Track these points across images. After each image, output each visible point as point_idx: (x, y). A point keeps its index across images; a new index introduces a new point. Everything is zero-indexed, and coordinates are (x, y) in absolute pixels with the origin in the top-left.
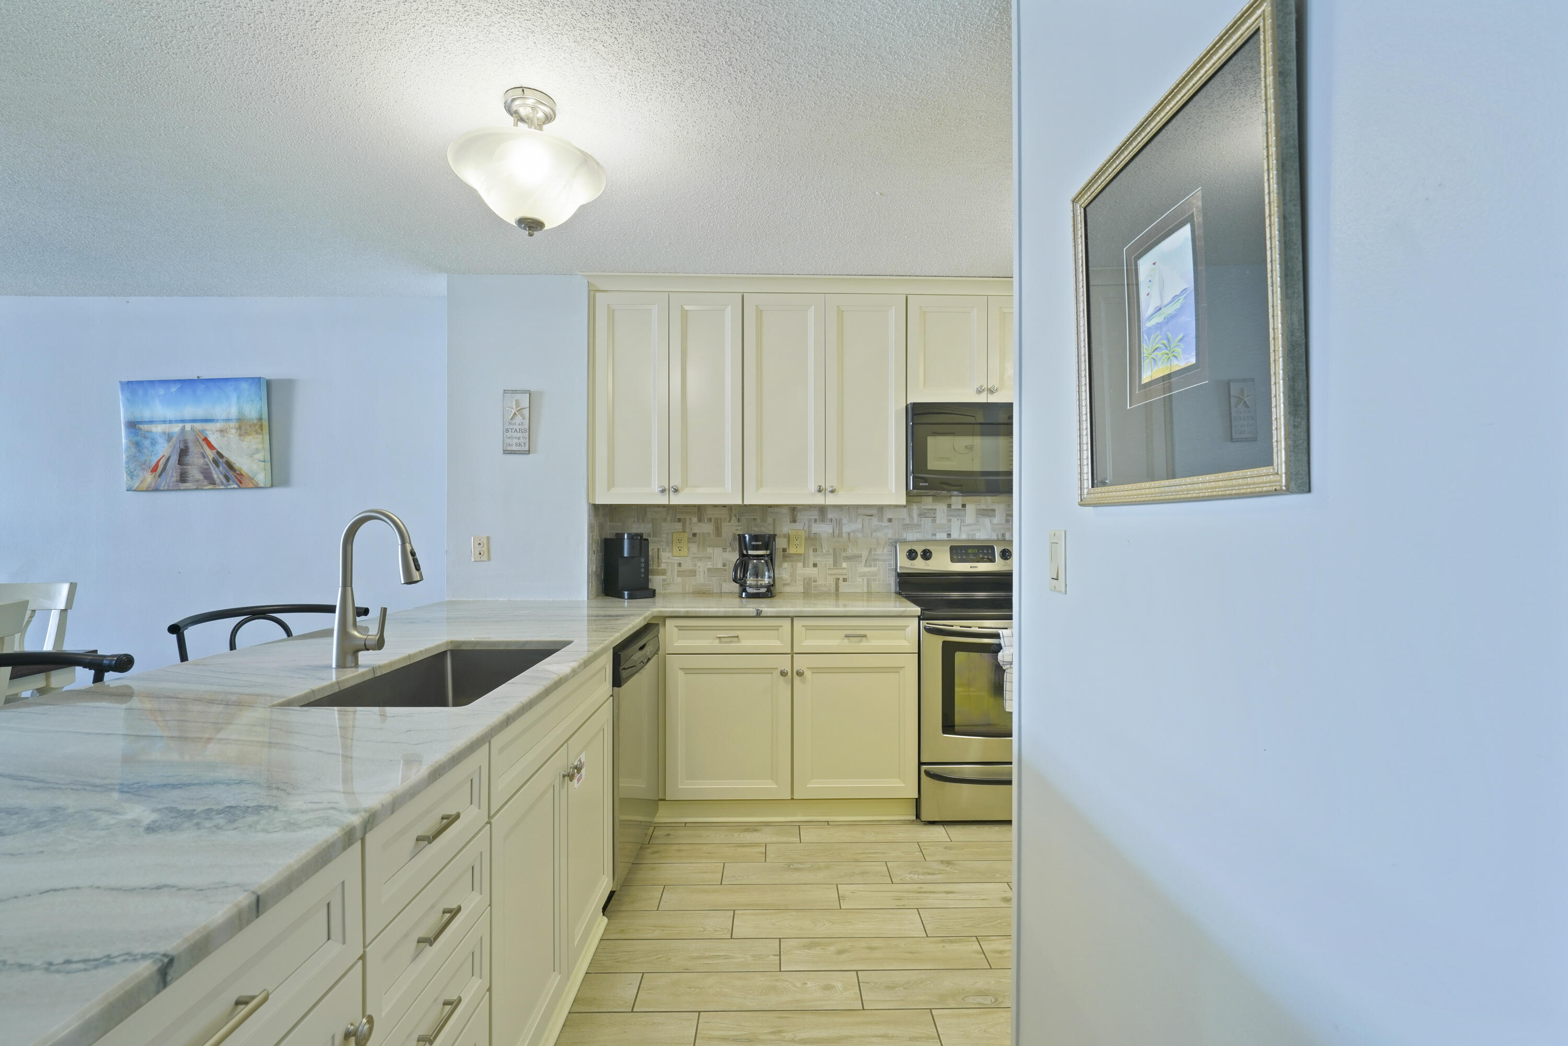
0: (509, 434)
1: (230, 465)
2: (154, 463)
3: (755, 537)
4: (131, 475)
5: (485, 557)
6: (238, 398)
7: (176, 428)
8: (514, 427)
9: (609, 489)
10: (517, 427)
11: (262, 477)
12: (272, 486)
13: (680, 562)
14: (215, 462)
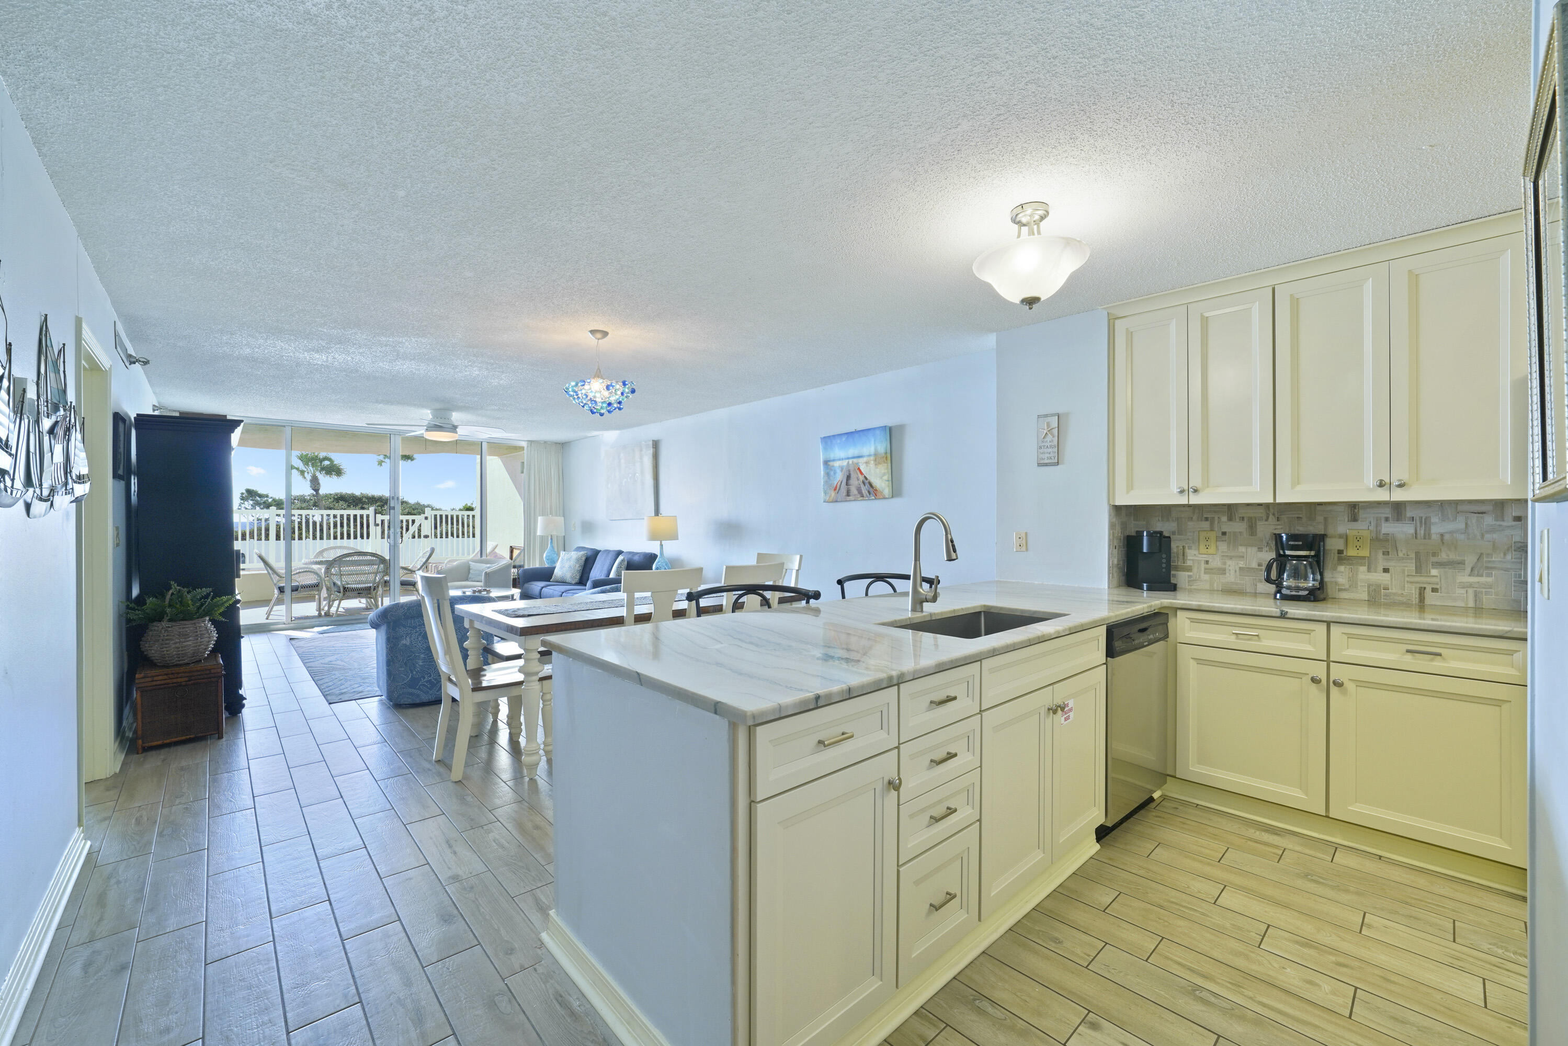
0: (1041, 451)
1: (871, 485)
2: (835, 486)
3: (1292, 537)
4: (825, 493)
5: (1024, 548)
6: (875, 441)
7: (845, 463)
8: (1046, 444)
9: (1128, 492)
10: (1049, 444)
11: (887, 492)
12: (892, 497)
13: (1206, 559)
14: (864, 483)
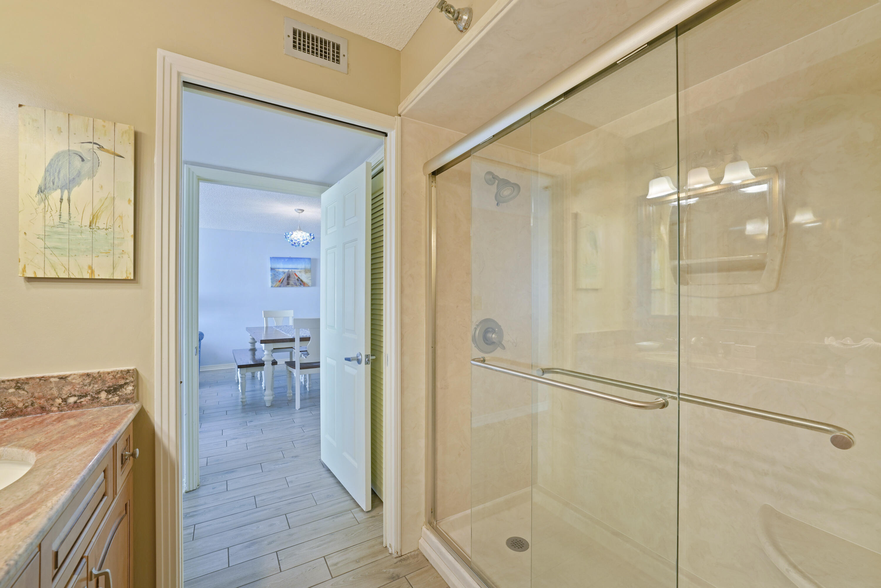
1: (301, 281)
2: (279, 280)
4: (272, 282)
6: (304, 263)
7: (287, 270)
11: (309, 284)
12: (312, 286)
14: (298, 280)
